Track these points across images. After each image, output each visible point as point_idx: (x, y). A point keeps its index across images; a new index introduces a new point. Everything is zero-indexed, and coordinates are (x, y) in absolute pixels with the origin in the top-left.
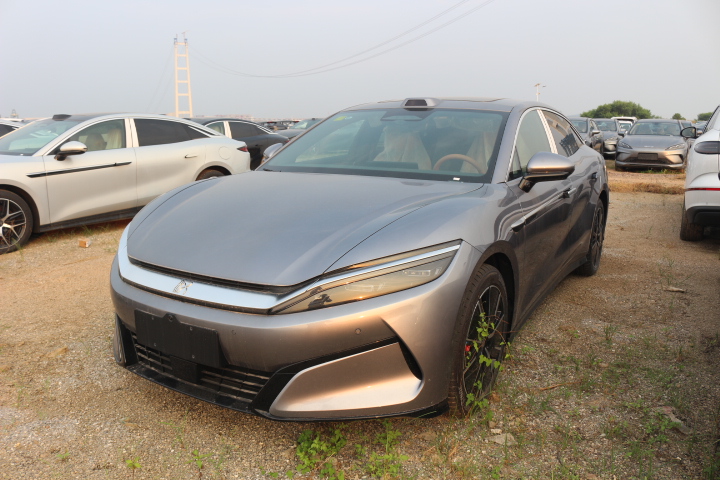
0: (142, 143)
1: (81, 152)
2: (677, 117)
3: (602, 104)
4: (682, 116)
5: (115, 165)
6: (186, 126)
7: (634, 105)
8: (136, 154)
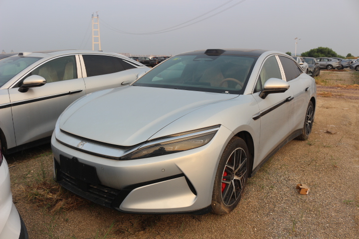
2: (349, 55)
3: (312, 49)
4: (352, 55)
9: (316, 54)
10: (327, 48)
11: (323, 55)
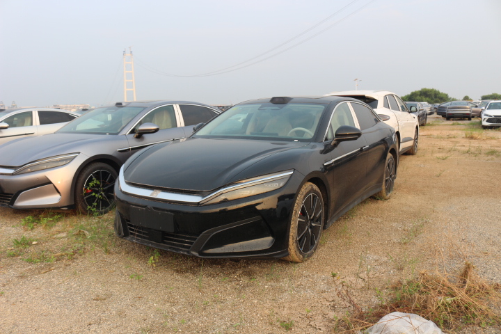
0: (42, 123)
1: (6, 128)
2: (466, 98)
5: (26, 134)
6: (67, 114)
7: (435, 91)
8: (37, 129)
9: (418, 98)
10: (432, 90)
11: (428, 99)
